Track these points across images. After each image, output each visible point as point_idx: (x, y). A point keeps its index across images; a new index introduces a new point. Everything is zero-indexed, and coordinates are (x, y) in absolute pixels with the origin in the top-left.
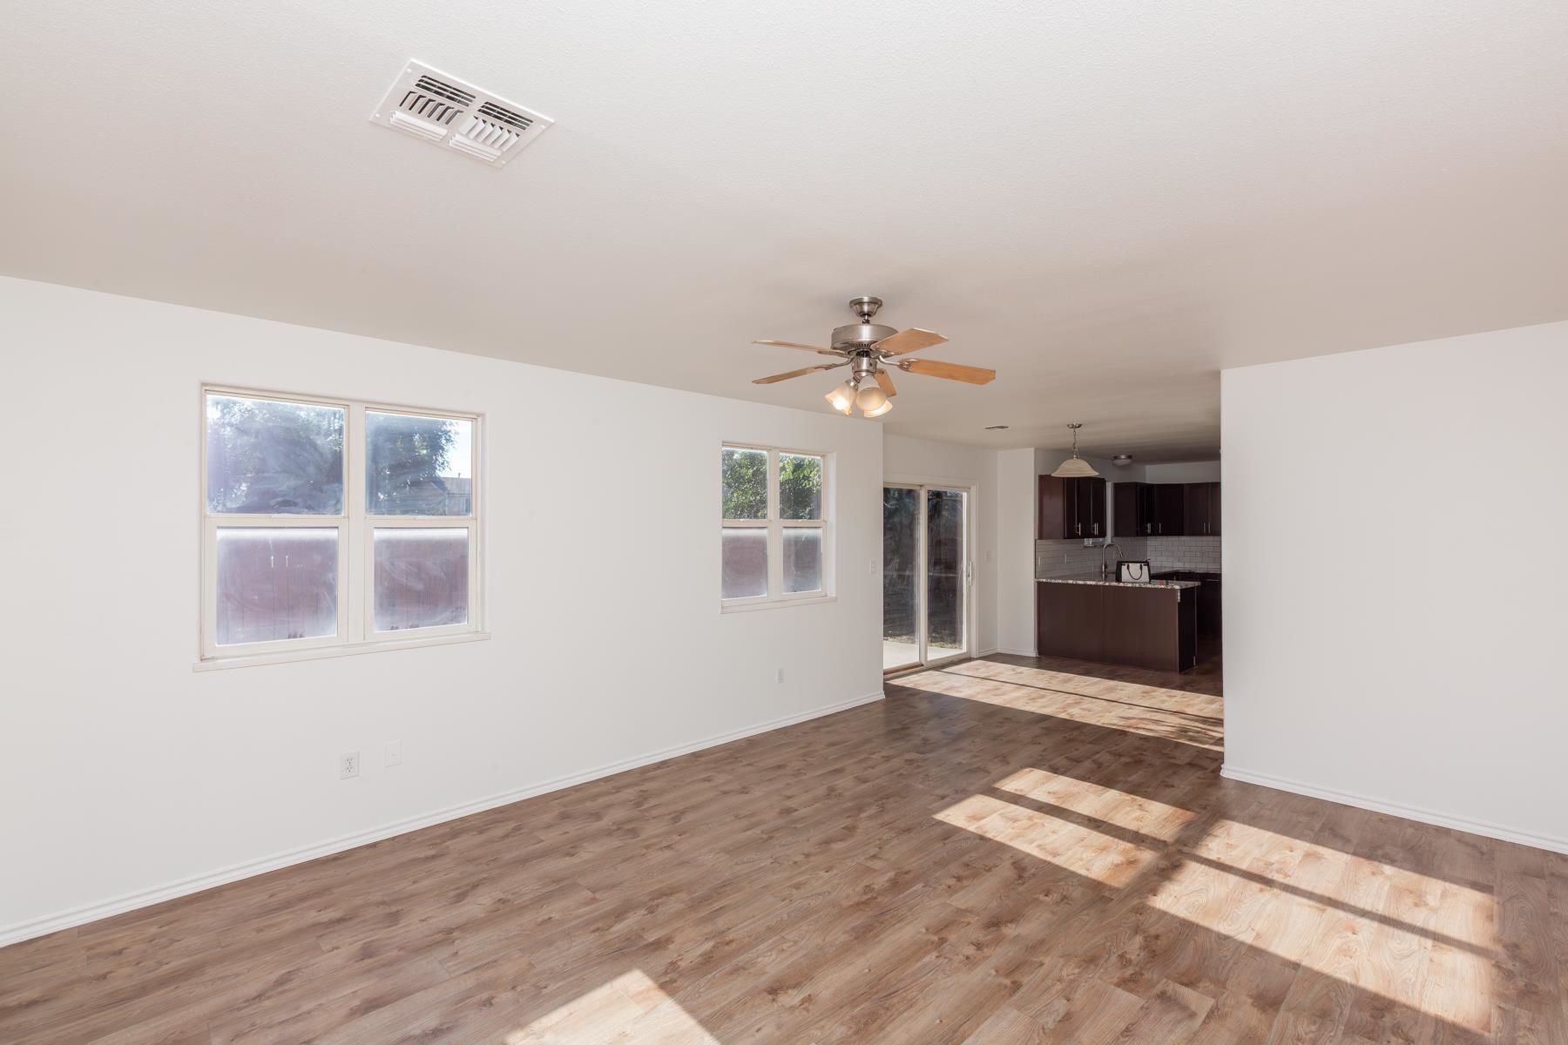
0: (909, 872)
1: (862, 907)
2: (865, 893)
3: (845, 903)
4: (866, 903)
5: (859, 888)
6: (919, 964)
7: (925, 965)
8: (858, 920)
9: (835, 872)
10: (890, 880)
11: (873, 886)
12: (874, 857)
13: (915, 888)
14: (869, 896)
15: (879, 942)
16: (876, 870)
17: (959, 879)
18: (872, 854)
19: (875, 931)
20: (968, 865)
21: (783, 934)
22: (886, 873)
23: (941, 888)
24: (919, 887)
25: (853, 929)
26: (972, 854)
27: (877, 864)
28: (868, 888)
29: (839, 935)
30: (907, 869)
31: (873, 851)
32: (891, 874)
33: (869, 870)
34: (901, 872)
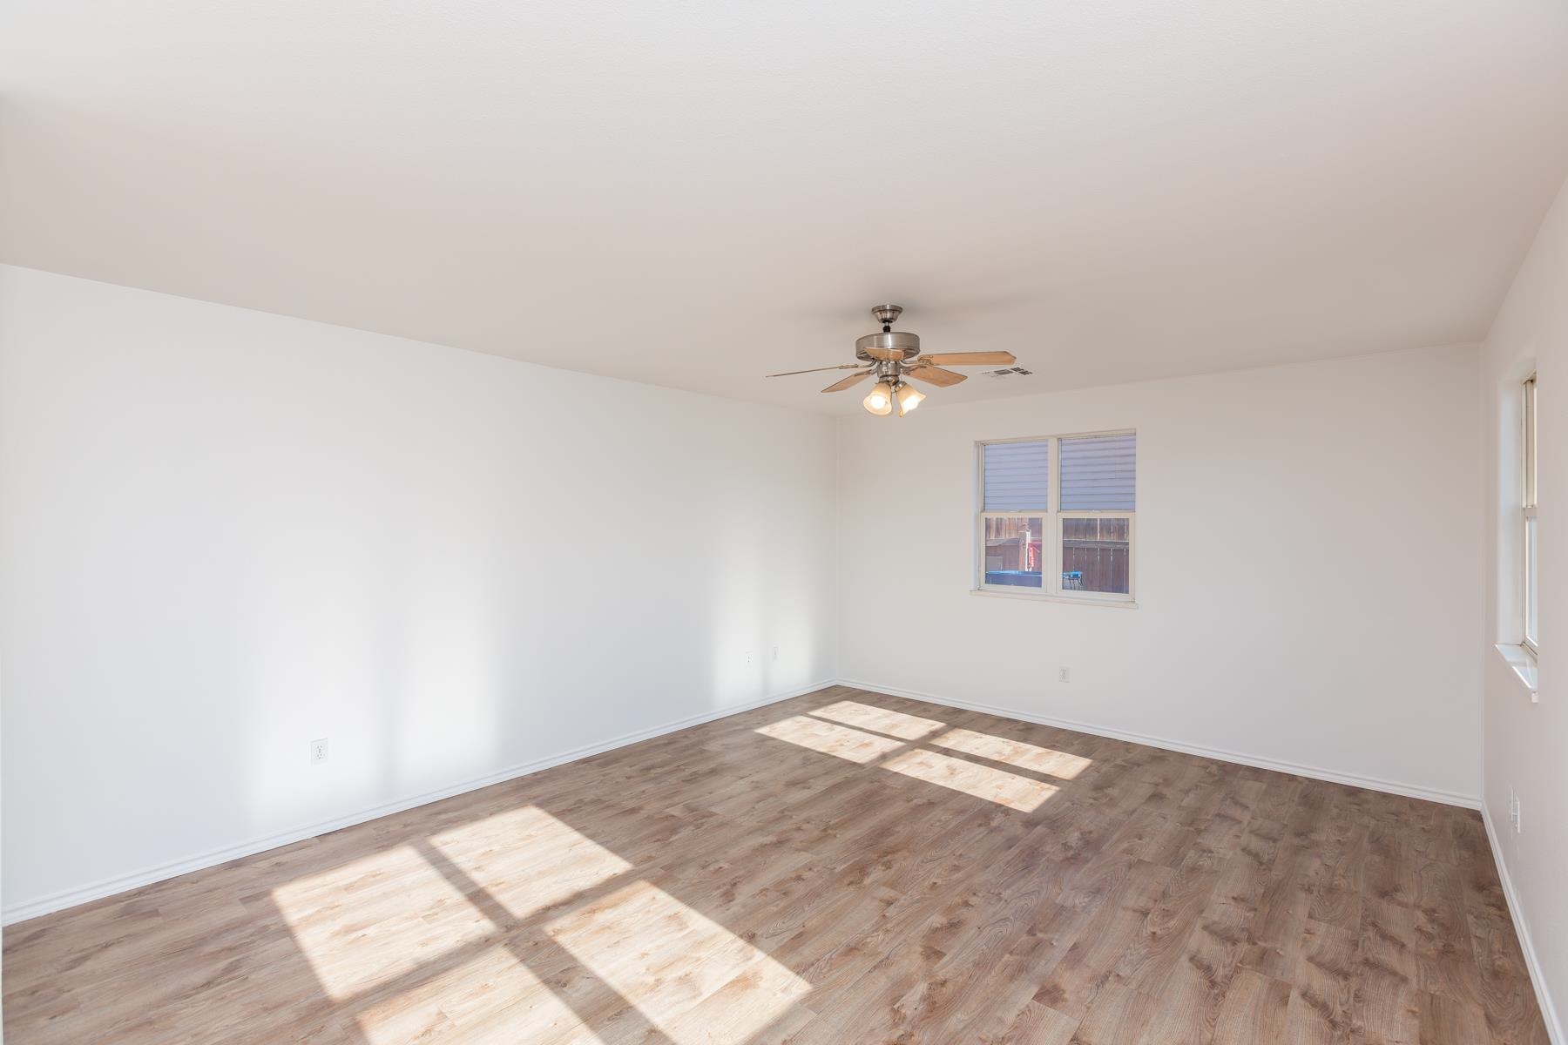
0: (849, 884)
1: (889, 850)
2: (889, 861)
3: (905, 853)
4: (887, 853)
5: (896, 866)
6: (842, 818)
7: (839, 817)
8: (890, 841)
9: (926, 883)
10: (868, 874)
11: (883, 868)
12: (889, 903)
13: (843, 867)
14: (886, 859)
15: (871, 827)
16: (884, 885)
17: (799, 878)
18: (892, 906)
19: (875, 834)
20: (784, 894)
21: (944, 832)
22: (872, 883)
23: (819, 868)
24: (840, 868)
25: (892, 835)
26: (775, 909)
27: (886, 893)
28: (888, 866)
29: (902, 831)
30: (851, 888)
31: (891, 912)
32: (867, 881)
33: (892, 885)
34: (857, 884)
